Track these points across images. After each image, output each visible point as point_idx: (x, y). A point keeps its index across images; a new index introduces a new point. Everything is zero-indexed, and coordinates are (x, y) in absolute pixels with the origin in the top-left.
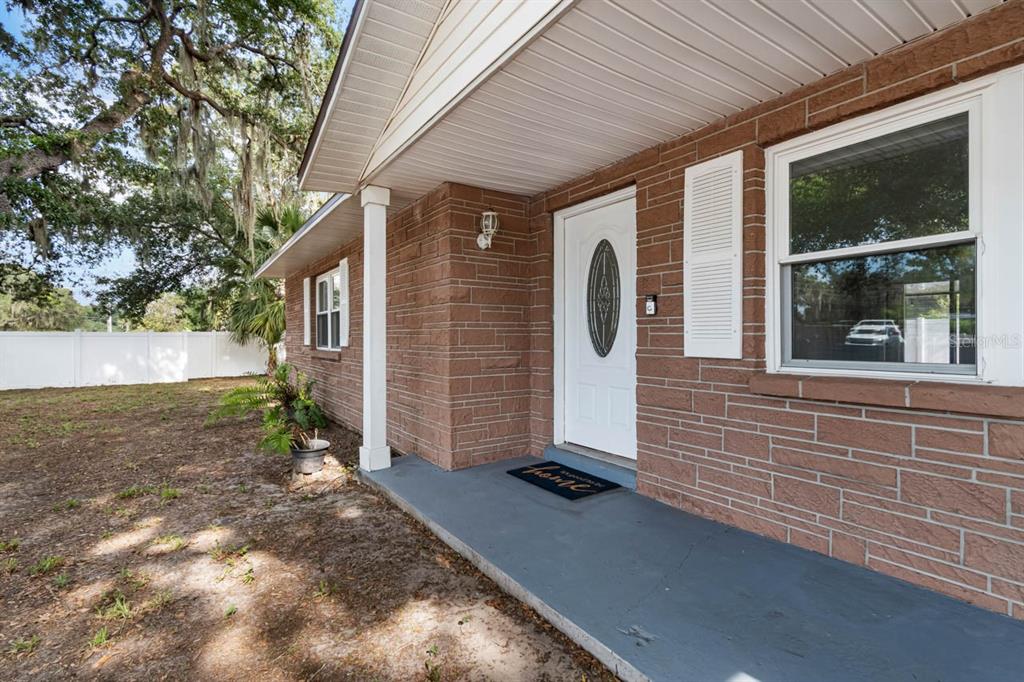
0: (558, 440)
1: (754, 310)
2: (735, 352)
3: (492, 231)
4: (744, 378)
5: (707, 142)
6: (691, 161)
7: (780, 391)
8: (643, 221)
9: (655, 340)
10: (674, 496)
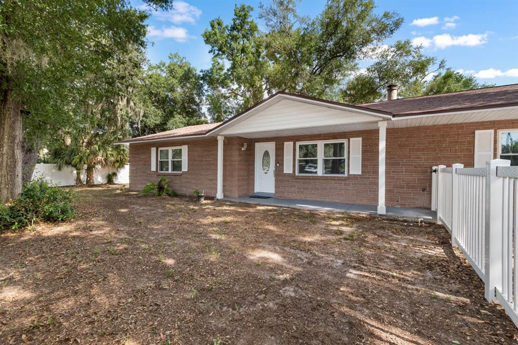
0: (255, 192)
1: (294, 166)
2: (292, 172)
3: (246, 147)
4: (293, 176)
5: (289, 139)
6: (285, 141)
7: (298, 178)
8: (276, 149)
9: (278, 171)
10: (281, 197)
